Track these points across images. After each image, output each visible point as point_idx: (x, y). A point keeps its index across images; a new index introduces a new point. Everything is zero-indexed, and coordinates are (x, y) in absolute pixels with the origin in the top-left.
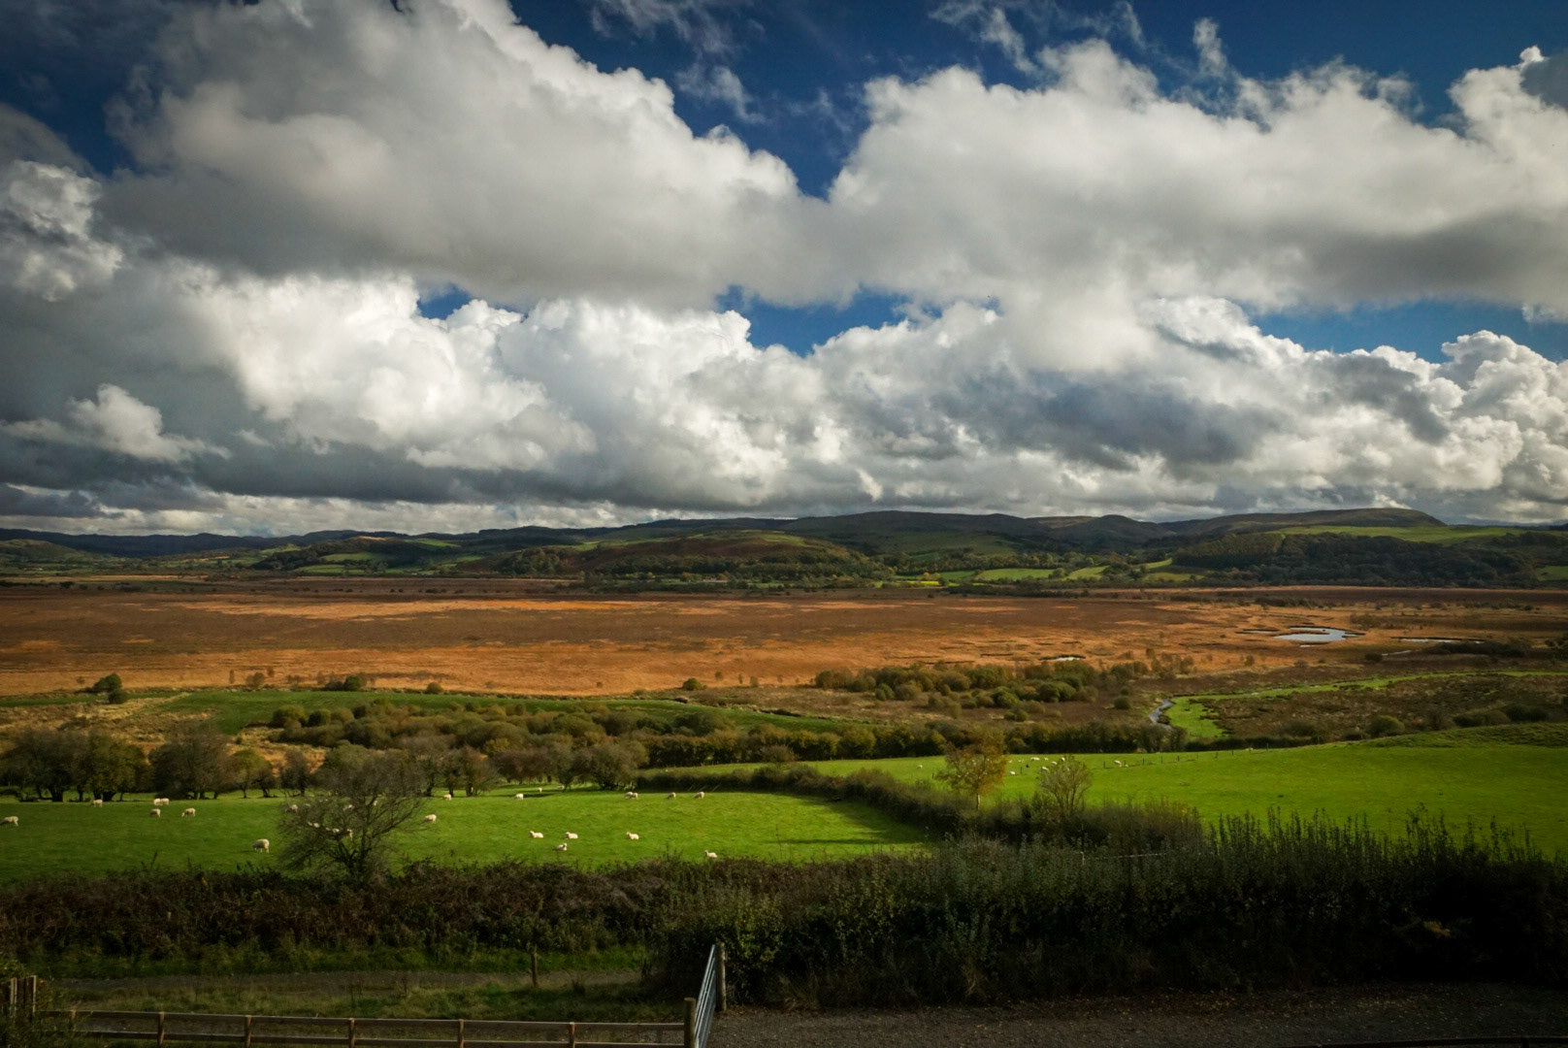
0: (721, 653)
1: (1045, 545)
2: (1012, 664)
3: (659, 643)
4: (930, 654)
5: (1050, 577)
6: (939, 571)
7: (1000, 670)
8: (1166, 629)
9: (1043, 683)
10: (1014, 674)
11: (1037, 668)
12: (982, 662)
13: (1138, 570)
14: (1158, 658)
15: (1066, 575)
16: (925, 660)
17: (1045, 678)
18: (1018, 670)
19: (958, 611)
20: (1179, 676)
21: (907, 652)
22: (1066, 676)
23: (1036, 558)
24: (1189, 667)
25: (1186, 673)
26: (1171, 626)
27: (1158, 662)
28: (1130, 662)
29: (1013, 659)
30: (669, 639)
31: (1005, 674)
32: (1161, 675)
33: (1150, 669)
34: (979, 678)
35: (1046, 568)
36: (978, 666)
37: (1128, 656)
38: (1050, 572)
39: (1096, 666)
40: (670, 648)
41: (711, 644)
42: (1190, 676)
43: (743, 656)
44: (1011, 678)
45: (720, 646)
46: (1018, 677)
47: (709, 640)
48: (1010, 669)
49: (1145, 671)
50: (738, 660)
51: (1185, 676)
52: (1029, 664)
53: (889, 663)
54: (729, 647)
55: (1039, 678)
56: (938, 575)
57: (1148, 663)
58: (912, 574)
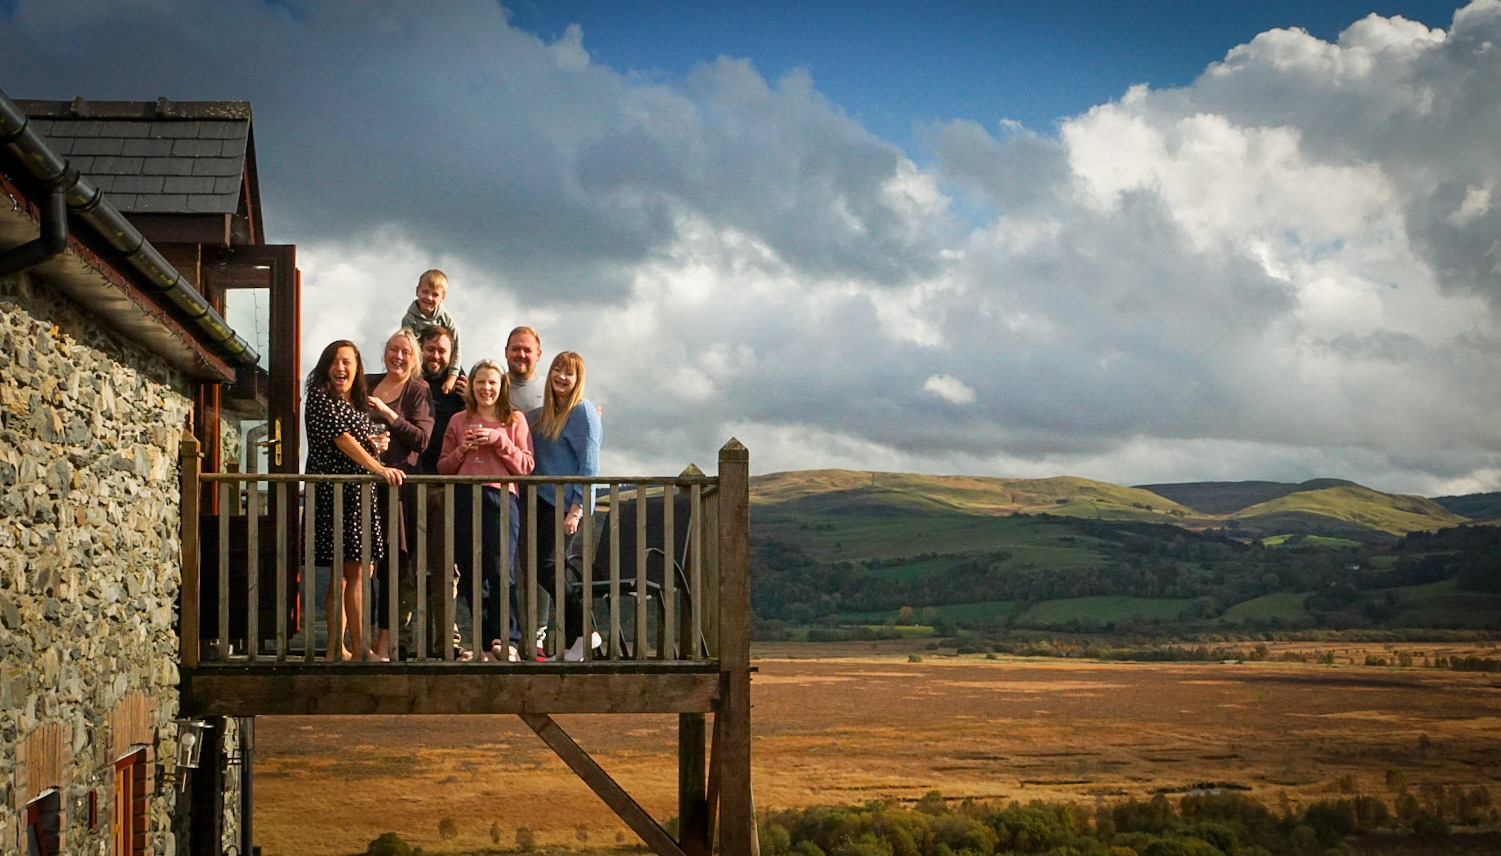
0: (450, 779)
1: (1171, 545)
2: (1090, 801)
3: (313, 761)
4: (911, 781)
5: (1182, 617)
6: (936, 604)
7: (1059, 811)
8: (1436, 729)
9: (1152, 839)
10: (1092, 822)
11: (1142, 809)
12: (1023, 796)
13: (1380, 602)
14: (1413, 791)
15: (1220, 613)
16: (901, 794)
17: (1158, 831)
18: (1102, 813)
19: (975, 690)
20: (1456, 829)
21: (861, 776)
22: (1207, 824)
23: (1149, 575)
24: (1480, 810)
25: (1474, 822)
26: (1448, 722)
27: (1411, 798)
28: (1346, 797)
29: (1092, 792)
30: (332, 751)
31: (1072, 822)
32: (1417, 825)
33: (1392, 813)
34: (1015, 830)
35: (1174, 596)
36: (1015, 805)
37: (1346, 785)
38: (1183, 605)
39: (1273, 807)
40: (337, 771)
41: (428, 761)
42: (1483, 829)
43: (500, 787)
44: (1086, 831)
45: (449, 764)
46: (1102, 827)
47: (423, 752)
48: (1081, 814)
49: (1381, 816)
50: (488, 794)
51: (1471, 830)
52: (1125, 799)
53: (823, 799)
54: (468, 766)
55: (1146, 829)
56: (931, 611)
57: (1389, 800)
58: (875, 609)
